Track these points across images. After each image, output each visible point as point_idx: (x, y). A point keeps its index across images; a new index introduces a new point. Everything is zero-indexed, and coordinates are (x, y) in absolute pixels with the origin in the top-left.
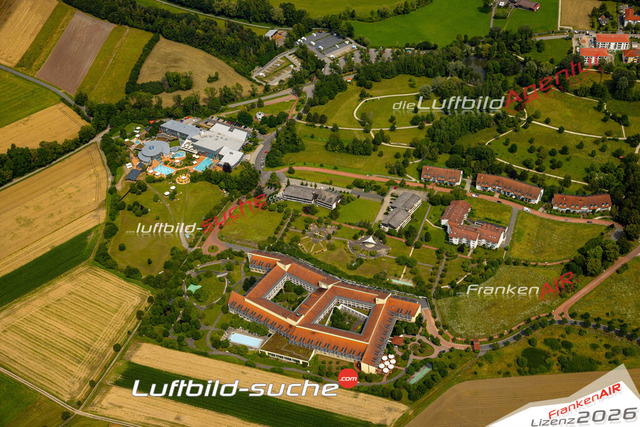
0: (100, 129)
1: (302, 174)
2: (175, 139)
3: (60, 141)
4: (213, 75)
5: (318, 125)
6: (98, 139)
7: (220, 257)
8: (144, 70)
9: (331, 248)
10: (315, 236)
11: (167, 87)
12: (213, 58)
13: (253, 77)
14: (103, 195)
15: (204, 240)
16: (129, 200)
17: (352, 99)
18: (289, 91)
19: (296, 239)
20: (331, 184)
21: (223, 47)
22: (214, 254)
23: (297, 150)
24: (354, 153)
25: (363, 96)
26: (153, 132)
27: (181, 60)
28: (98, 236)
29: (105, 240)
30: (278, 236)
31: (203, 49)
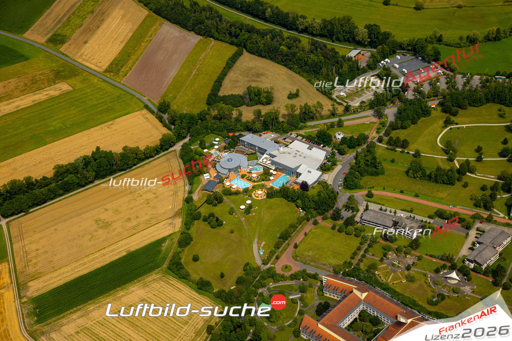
0: (180, 137)
1: (381, 199)
2: (254, 153)
3: (142, 147)
4: (294, 92)
5: (399, 150)
6: (178, 147)
7: (294, 277)
8: (226, 82)
9: (411, 279)
10: (393, 265)
11: (247, 101)
12: (295, 75)
13: (334, 96)
14: (179, 204)
15: (277, 258)
16: (204, 211)
17: (435, 125)
18: (371, 112)
19: (372, 267)
20: (411, 211)
21: (306, 64)
22: (287, 274)
23: (377, 174)
24: (437, 182)
25: (447, 122)
26: (232, 144)
27: (262, 74)
28: (173, 244)
29: (179, 250)
30: (354, 262)
31: (285, 66)
